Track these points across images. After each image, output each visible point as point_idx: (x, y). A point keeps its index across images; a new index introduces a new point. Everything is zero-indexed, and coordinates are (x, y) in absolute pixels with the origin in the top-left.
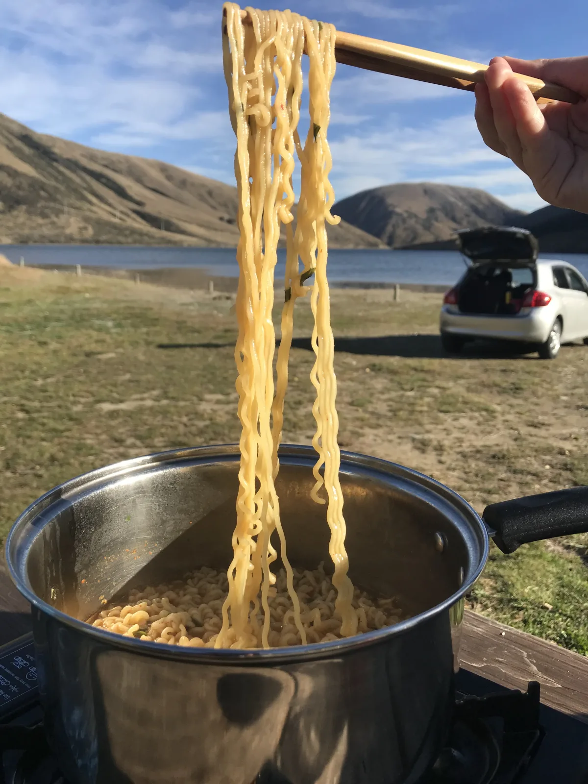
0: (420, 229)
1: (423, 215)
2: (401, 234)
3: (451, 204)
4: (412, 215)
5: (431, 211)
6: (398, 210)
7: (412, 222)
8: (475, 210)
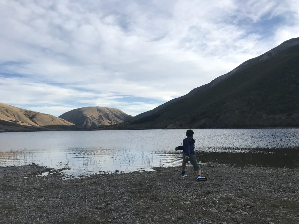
0: (96, 123)
1: (97, 118)
2: (89, 125)
3: (107, 114)
4: (93, 118)
5: (100, 116)
6: (88, 116)
7: (94, 120)
8: (116, 116)
